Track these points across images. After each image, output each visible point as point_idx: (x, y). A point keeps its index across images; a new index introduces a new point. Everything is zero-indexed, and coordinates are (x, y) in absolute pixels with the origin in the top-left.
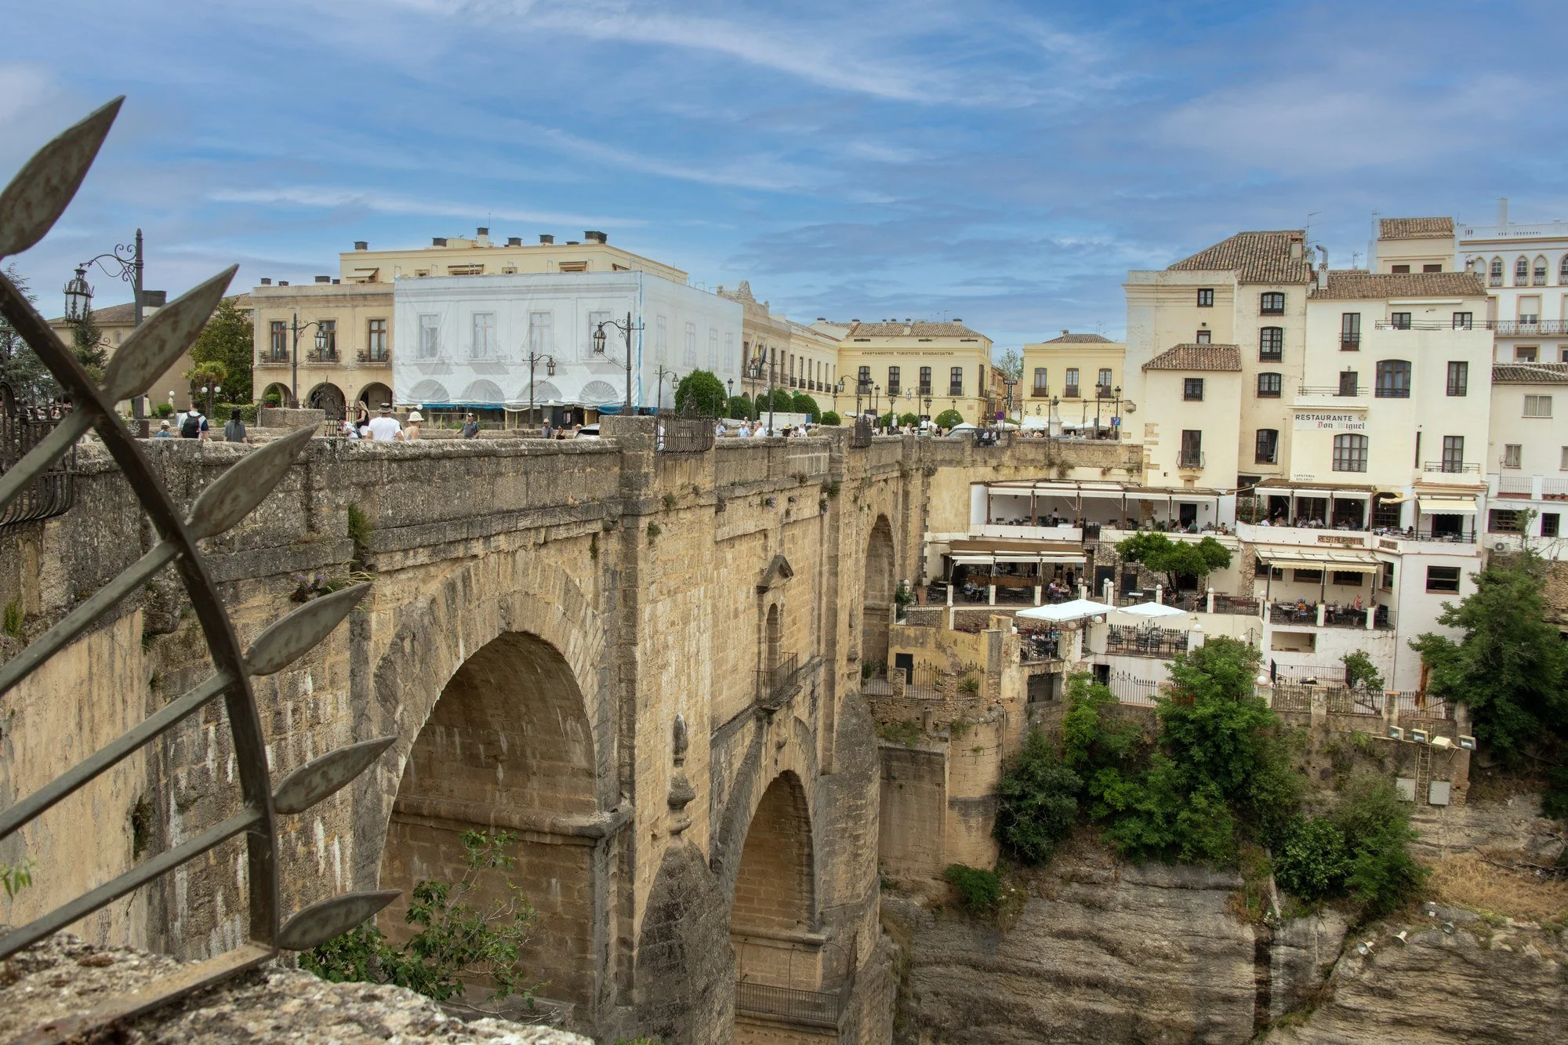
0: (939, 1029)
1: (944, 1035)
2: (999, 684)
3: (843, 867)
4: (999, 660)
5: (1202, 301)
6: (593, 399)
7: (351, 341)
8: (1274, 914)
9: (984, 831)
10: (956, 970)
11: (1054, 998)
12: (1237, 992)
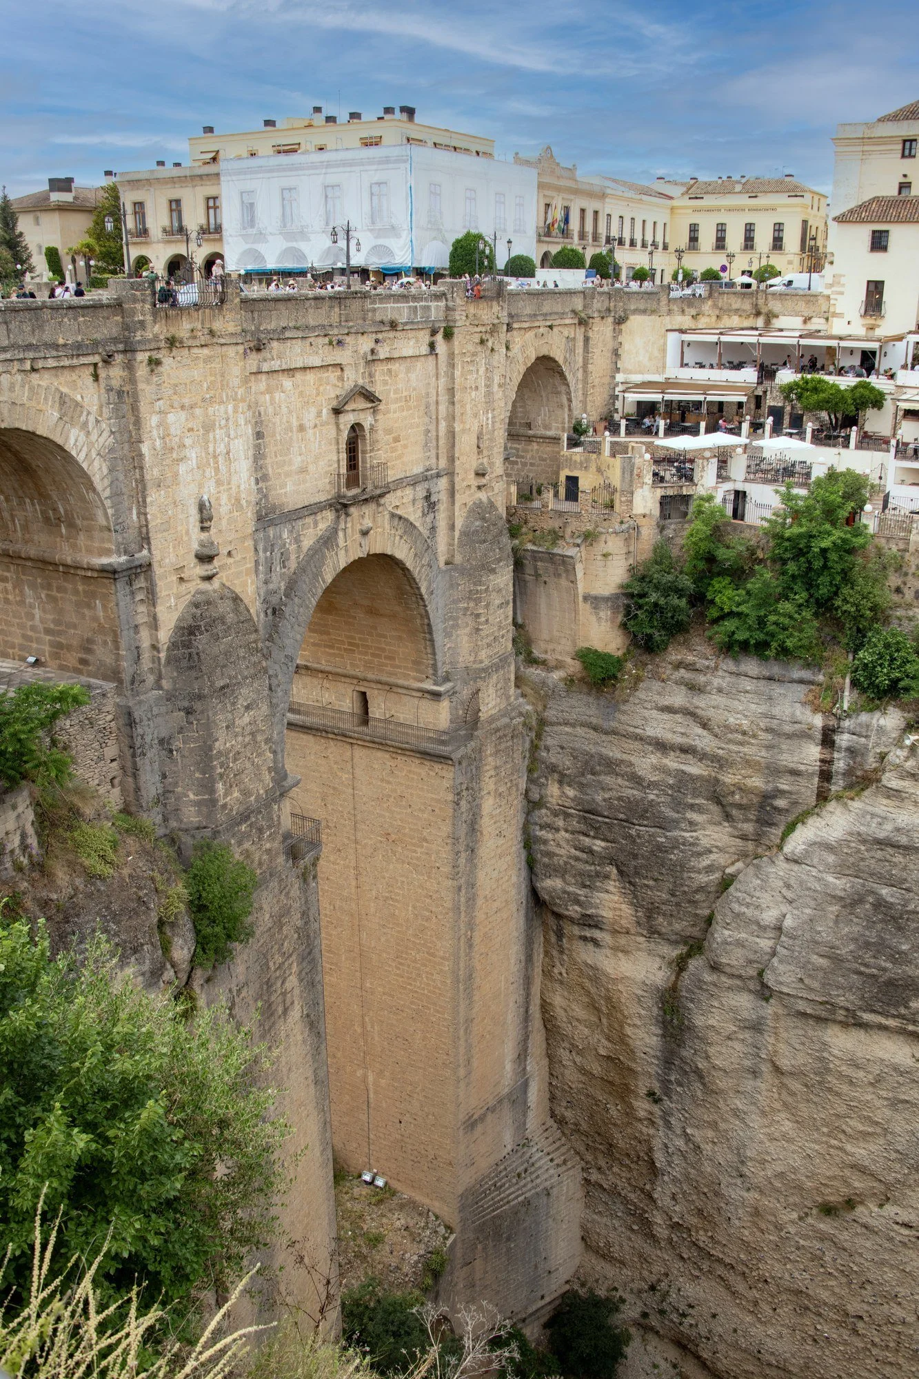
0: (562, 775)
1: (566, 780)
2: (631, 501)
3: (466, 638)
4: (631, 481)
5: (907, 152)
6: (377, 261)
7: (194, 218)
8: (842, 707)
9: (613, 622)
10: (580, 731)
11: (654, 759)
12: (802, 768)
